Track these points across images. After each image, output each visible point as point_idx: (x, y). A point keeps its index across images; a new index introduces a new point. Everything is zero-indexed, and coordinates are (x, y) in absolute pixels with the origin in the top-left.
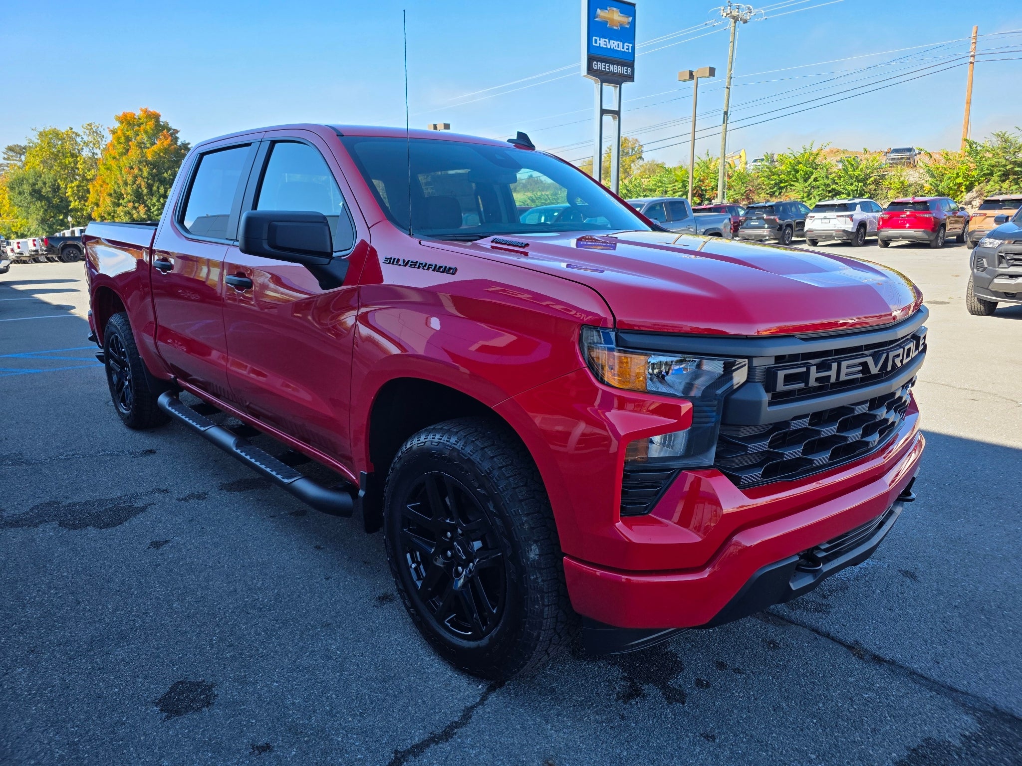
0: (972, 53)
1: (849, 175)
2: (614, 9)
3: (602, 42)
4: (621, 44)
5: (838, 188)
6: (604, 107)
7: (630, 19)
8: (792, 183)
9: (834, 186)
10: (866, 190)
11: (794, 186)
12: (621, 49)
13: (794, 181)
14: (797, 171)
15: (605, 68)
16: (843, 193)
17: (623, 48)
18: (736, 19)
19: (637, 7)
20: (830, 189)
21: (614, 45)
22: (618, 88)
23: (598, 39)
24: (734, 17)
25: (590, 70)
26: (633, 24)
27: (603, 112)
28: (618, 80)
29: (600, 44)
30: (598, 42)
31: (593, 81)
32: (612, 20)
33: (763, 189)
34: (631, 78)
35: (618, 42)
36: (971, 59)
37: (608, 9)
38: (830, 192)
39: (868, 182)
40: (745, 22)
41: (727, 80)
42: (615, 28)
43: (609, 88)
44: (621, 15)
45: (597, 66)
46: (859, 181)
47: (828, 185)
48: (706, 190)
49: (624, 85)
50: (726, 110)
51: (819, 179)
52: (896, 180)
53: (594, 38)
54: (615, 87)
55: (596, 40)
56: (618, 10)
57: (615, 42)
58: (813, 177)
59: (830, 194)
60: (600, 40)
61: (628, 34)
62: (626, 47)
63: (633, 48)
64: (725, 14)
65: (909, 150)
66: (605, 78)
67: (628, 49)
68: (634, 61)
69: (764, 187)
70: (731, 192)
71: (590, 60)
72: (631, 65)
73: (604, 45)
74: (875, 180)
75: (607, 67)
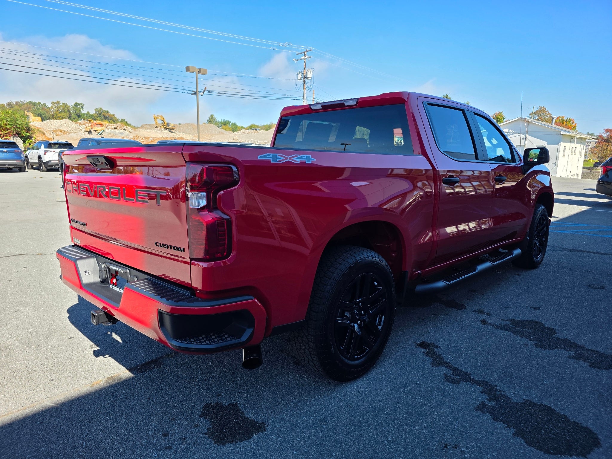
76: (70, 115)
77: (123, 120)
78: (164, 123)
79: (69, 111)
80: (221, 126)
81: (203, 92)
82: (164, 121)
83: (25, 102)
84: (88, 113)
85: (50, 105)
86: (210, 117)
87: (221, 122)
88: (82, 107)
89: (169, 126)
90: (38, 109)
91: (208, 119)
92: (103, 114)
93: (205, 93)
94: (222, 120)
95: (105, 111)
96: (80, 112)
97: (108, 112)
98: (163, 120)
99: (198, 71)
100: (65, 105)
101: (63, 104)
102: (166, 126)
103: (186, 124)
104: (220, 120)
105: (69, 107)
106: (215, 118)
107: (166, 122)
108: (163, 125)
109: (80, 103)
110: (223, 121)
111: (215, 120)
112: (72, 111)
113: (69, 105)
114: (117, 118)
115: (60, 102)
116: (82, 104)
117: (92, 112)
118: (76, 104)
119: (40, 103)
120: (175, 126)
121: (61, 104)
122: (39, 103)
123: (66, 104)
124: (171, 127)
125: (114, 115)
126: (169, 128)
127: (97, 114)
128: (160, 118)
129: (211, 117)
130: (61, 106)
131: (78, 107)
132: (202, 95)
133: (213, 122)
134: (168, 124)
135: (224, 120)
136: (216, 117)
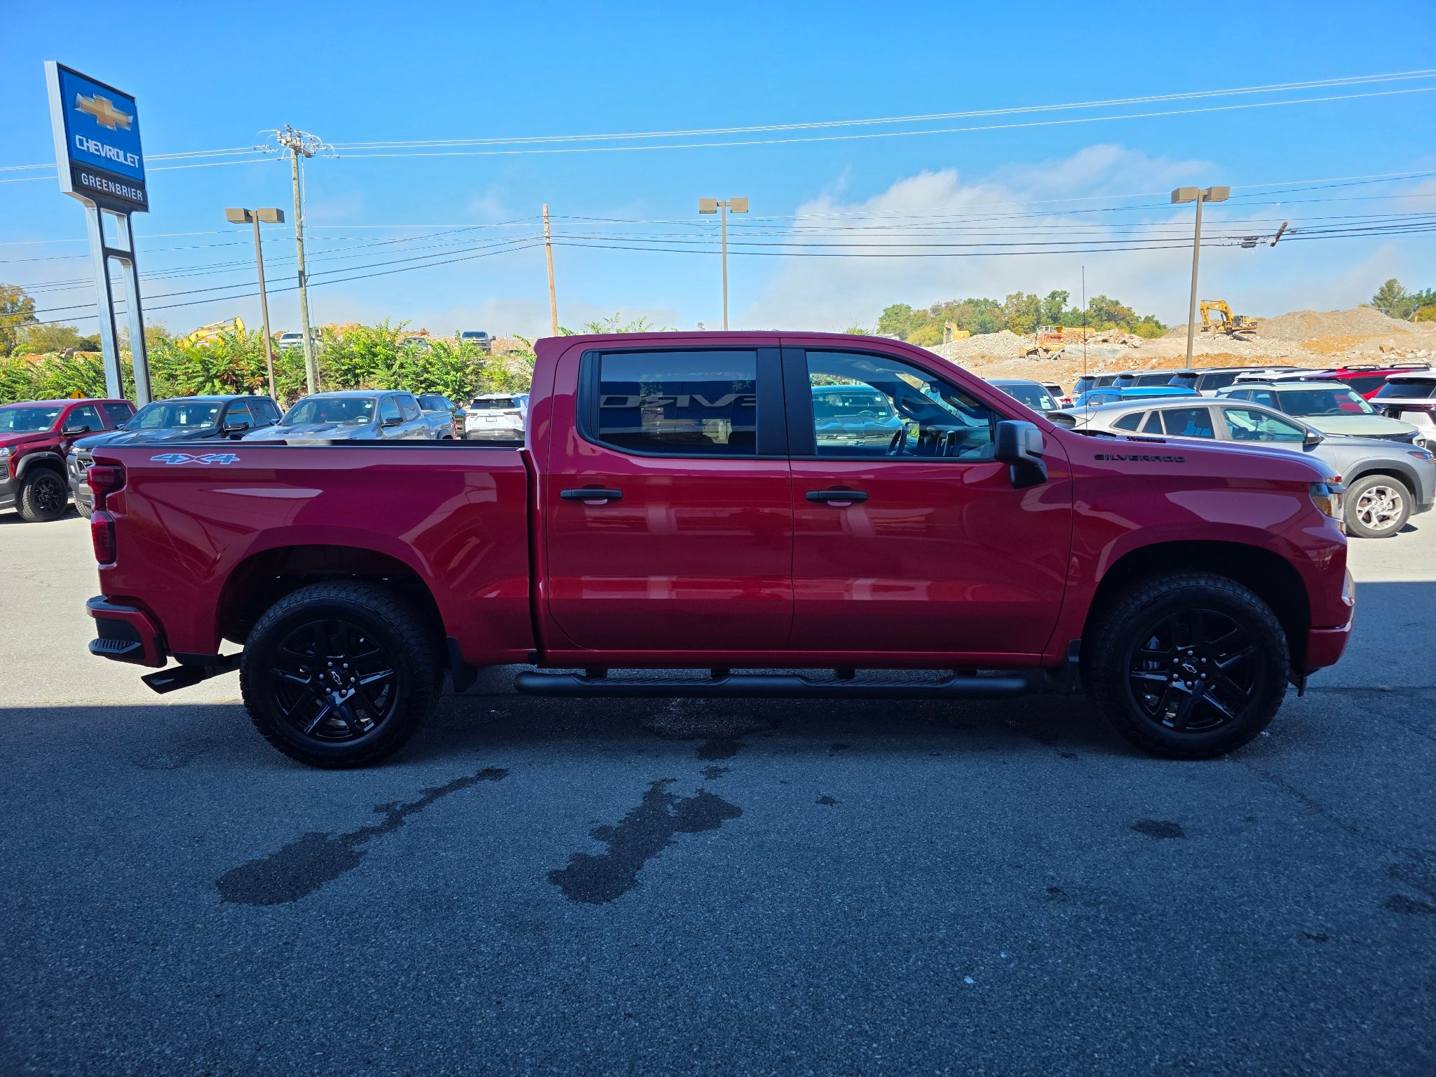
0: (547, 234)
1: (443, 362)
2: (104, 99)
3: (91, 146)
4: (121, 153)
5: (432, 378)
6: (108, 245)
7: (131, 118)
8: (371, 370)
9: (426, 375)
10: (466, 381)
11: (374, 373)
12: (122, 159)
13: (373, 368)
14: (375, 355)
15: (101, 185)
16: (439, 385)
17: (126, 160)
18: (297, 150)
19: (138, 103)
20: (422, 378)
21: (110, 152)
22: (126, 220)
23: (84, 139)
24: (295, 147)
25: (77, 185)
26: (135, 124)
27: (107, 252)
28: (126, 207)
29: (88, 147)
30: (85, 144)
31: (83, 205)
32: (103, 115)
33: (331, 377)
34: (143, 206)
35: (116, 150)
36: (548, 241)
37: (94, 96)
38: (422, 382)
39: (467, 371)
40: (309, 156)
41: (297, 229)
42: (108, 127)
43: (109, 217)
44: (115, 109)
45: (88, 180)
46: (457, 371)
47: (417, 374)
48: (242, 376)
49: (134, 214)
50: (301, 269)
51: (406, 365)
52: (497, 370)
53: (77, 137)
54: (118, 215)
55: (81, 142)
56: (111, 102)
57: (111, 148)
58: (398, 363)
59: (423, 385)
60: (87, 142)
61: (130, 139)
62: (129, 159)
63: (141, 161)
64: (284, 141)
65: (482, 335)
66: (103, 201)
67: (134, 162)
68: (144, 181)
69: (332, 374)
70: (283, 380)
71: (75, 170)
72: (141, 185)
73: (96, 150)
74: (474, 370)
75: (104, 185)
76: (1038, 319)
77: (1149, 318)
78: (1227, 317)
79: (1037, 310)
80: (1418, 307)
81: (1278, 236)
82: (1226, 314)
83: (962, 302)
84: (1075, 310)
85: (1002, 302)
86: (1384, 286)
87: (1419, 298)
88: (1065, 300)
89: (1238, 325)
90: (982, 313)
91: (1377, 292)
92: (1105, 309)
93: (1281, 237)
94: (1421, 291)
95: (1112, 302)
96: (1060, 308)
97: (1117, 303)
98: (1223, 312)
99: (1205, 196)
100: (1032, 299)
101: (1028, 297)
102: (1233, 328)
103: (1289, 314)
104: (1416, 293)
105: (1040, 301)
106: (1400, 289)
107: (1232, 316)
108: (1224, 323)
109: (1062, 292)
110: (1424, 294)
111: (1398, 293)
112: (1043, 311)
113: (1038, 298)
114: (1136, 315)
115: (1023, 294)
116: (1066, 292)
117: (1084, 308)
118: (1053, 295)
119: (988, 301)
120: (1256, 323)
121: (1025, 299)
122: (986, 301)
123: (1035, 296)
124: (1244, 326)
125: (1129, 309)
126: (1238, 328)
127: (1092, 311)
128: (1217, 307)
129: (1387, 286)
130: (1024, 302)
131: (1057, 299)
132: (1273, 245)
133: (1391, 299)
134: (1238, 320)
135: (1429, 291)
136: (1402, 285)
